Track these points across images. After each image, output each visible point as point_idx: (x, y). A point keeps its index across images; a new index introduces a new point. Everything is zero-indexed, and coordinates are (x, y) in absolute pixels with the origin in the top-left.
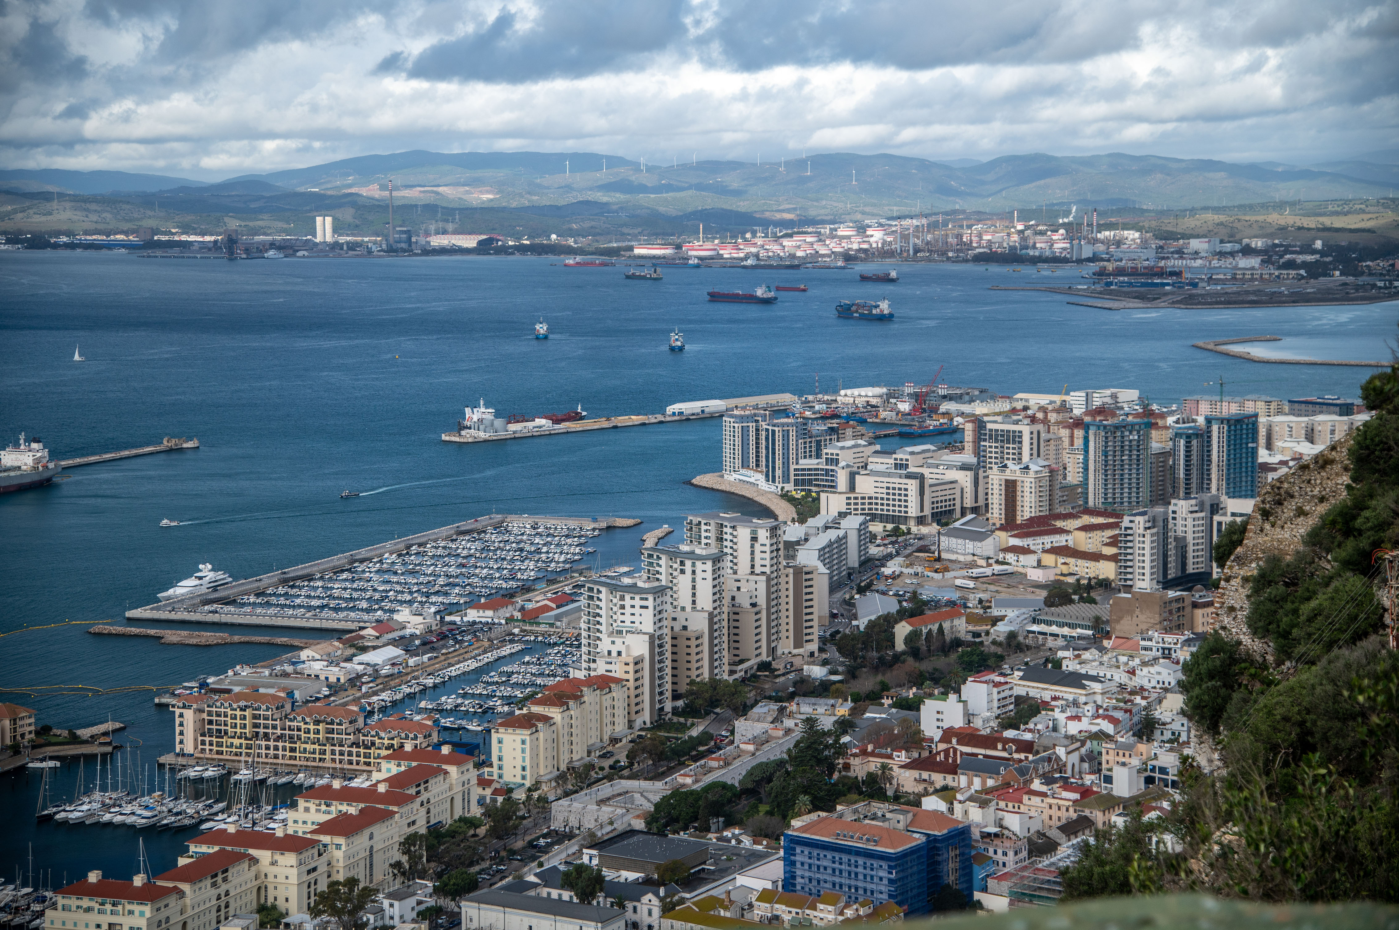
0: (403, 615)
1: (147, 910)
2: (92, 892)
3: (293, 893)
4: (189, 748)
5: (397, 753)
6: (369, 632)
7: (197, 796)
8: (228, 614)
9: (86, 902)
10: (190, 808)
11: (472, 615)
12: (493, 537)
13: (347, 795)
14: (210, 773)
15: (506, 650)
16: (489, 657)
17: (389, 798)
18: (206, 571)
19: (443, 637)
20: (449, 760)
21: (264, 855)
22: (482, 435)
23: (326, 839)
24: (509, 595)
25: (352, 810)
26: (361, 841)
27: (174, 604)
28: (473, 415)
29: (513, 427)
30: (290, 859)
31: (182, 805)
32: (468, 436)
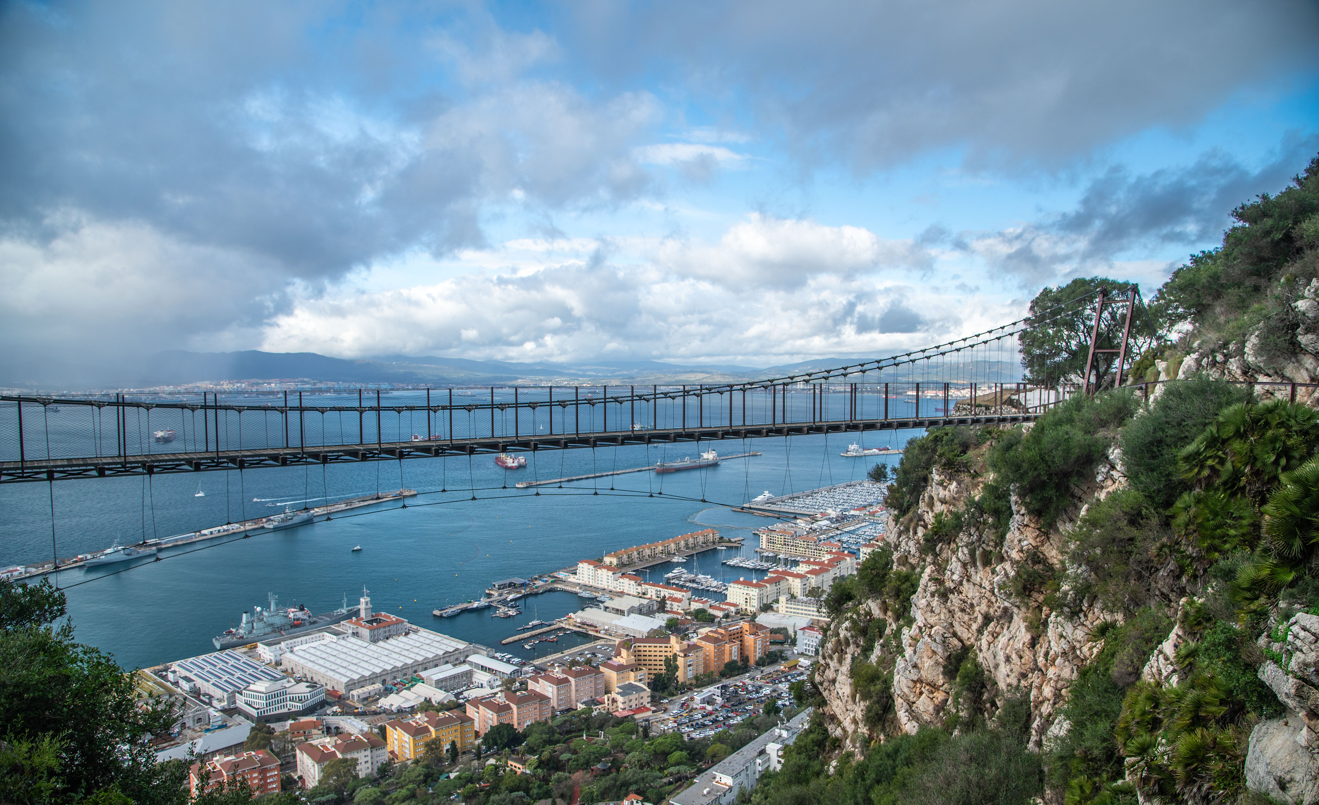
0: (830, 511)
1: (757, 590)
2: (741, 583)
3: (799, 591)
4: (764, 547)
5: (830, 552)
6: (819, 515)
7: (767, 561)
8: (773, 507)
9: (740, 586)
10: (766, 565)
11: (852, 512)
12: (858, 487)
13: (815, 563)
14: (771, 555)
15: (864, 524)
16: (858, 526)
17: (828, 565)
18: (767, 494)
19: (843, 519)
20: (846, 555)
21: (790, 579)
22: (854, 454)
23: (809, 576)
24: (865, 507)
25: (817, 568)
26: (820, 578)
27: (757, 503)
28: (851, 447)
29: (866, 452)
30: (798, 581)
31: (763, 563)
32: (850, 454)
